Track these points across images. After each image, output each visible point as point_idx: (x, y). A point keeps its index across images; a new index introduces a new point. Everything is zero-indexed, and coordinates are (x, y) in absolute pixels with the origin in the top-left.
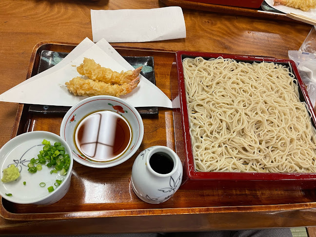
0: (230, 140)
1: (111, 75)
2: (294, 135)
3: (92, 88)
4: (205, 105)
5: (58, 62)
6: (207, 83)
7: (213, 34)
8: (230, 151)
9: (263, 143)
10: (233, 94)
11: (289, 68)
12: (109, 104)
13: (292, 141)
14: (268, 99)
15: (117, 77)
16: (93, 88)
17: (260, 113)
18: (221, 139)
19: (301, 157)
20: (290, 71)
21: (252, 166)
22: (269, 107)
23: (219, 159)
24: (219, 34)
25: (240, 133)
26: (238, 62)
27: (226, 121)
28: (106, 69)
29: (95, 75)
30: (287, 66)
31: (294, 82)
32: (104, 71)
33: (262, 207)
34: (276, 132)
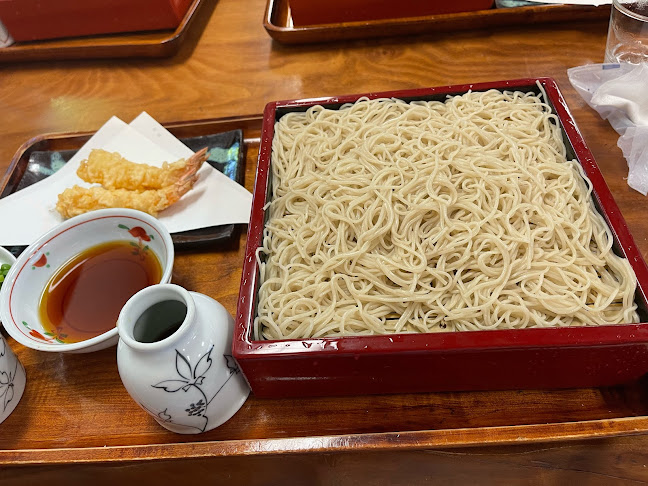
0: (354, 263)
1: (141, 173)
2: (527, 236)
3: (97, 201)
4: (307, 196)
5: (58, 169)
6: (323, 151)
7: (392, 73)
8: (352, 287)
9: (441, 262)
10: (374, 164)
11: (540, 95)
12: (121, 226)
13: (521, 251)
14: (460, 164)
15: (153, 177)
16: (100, 202)
17: (433, 195)
18: (330, 262)
19: (547, 288)
20: (543, 101)
21: (410, 321)
22: (463, 180)
23: (319, 308)
24: (405, 70)
25: (380, 244)
26: (408, 103)
27: (346, 223)
28: (134, 165)
29: (110, 178)
30: (537, 91)
31: (552, 121)
32: (130, 167)
33: (458, 433)
34: (472, 233)
